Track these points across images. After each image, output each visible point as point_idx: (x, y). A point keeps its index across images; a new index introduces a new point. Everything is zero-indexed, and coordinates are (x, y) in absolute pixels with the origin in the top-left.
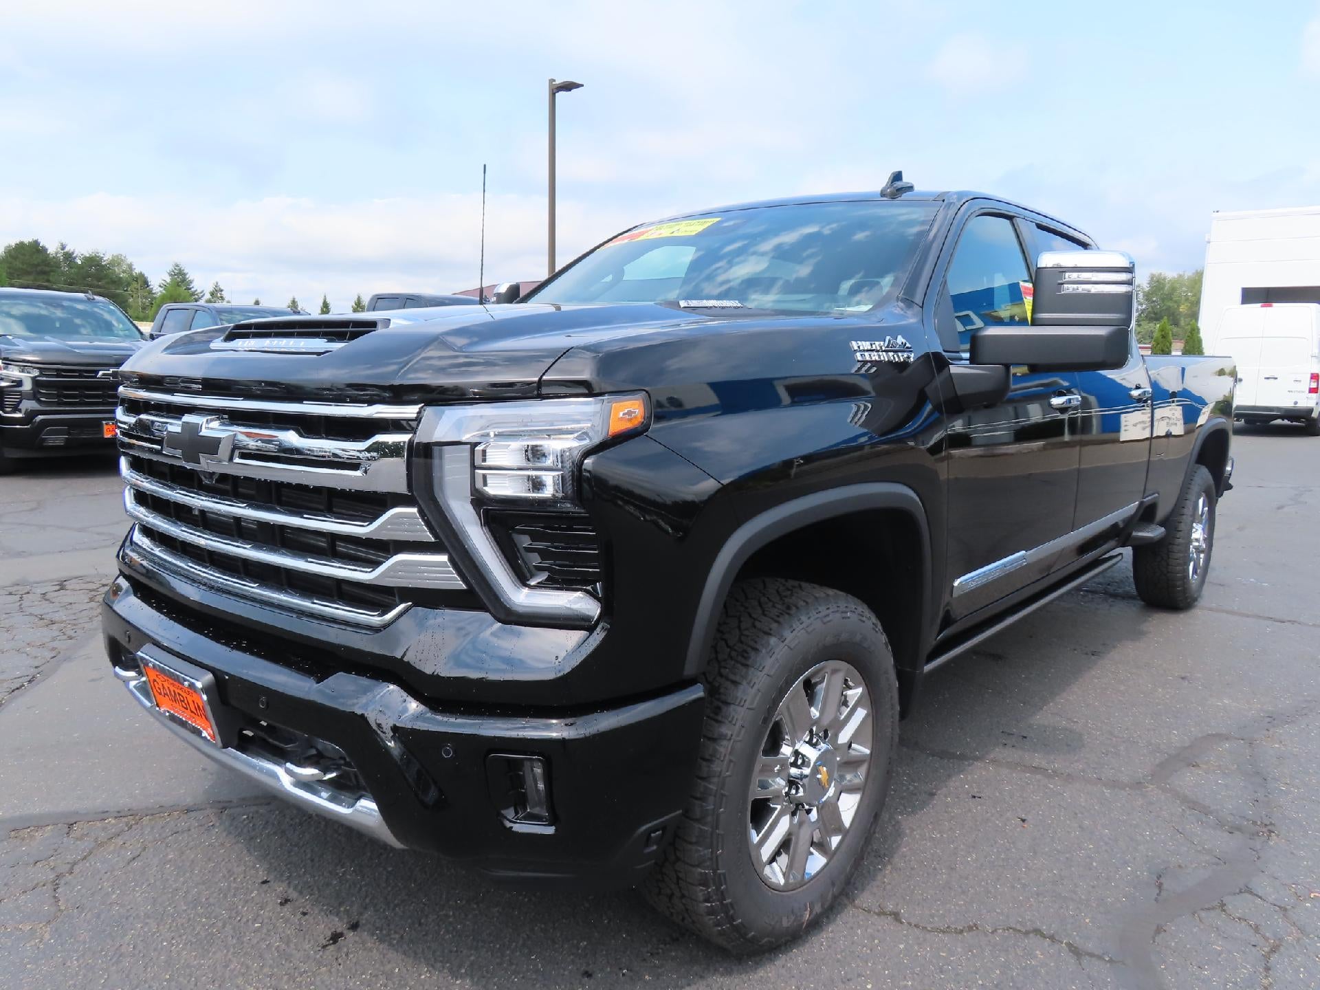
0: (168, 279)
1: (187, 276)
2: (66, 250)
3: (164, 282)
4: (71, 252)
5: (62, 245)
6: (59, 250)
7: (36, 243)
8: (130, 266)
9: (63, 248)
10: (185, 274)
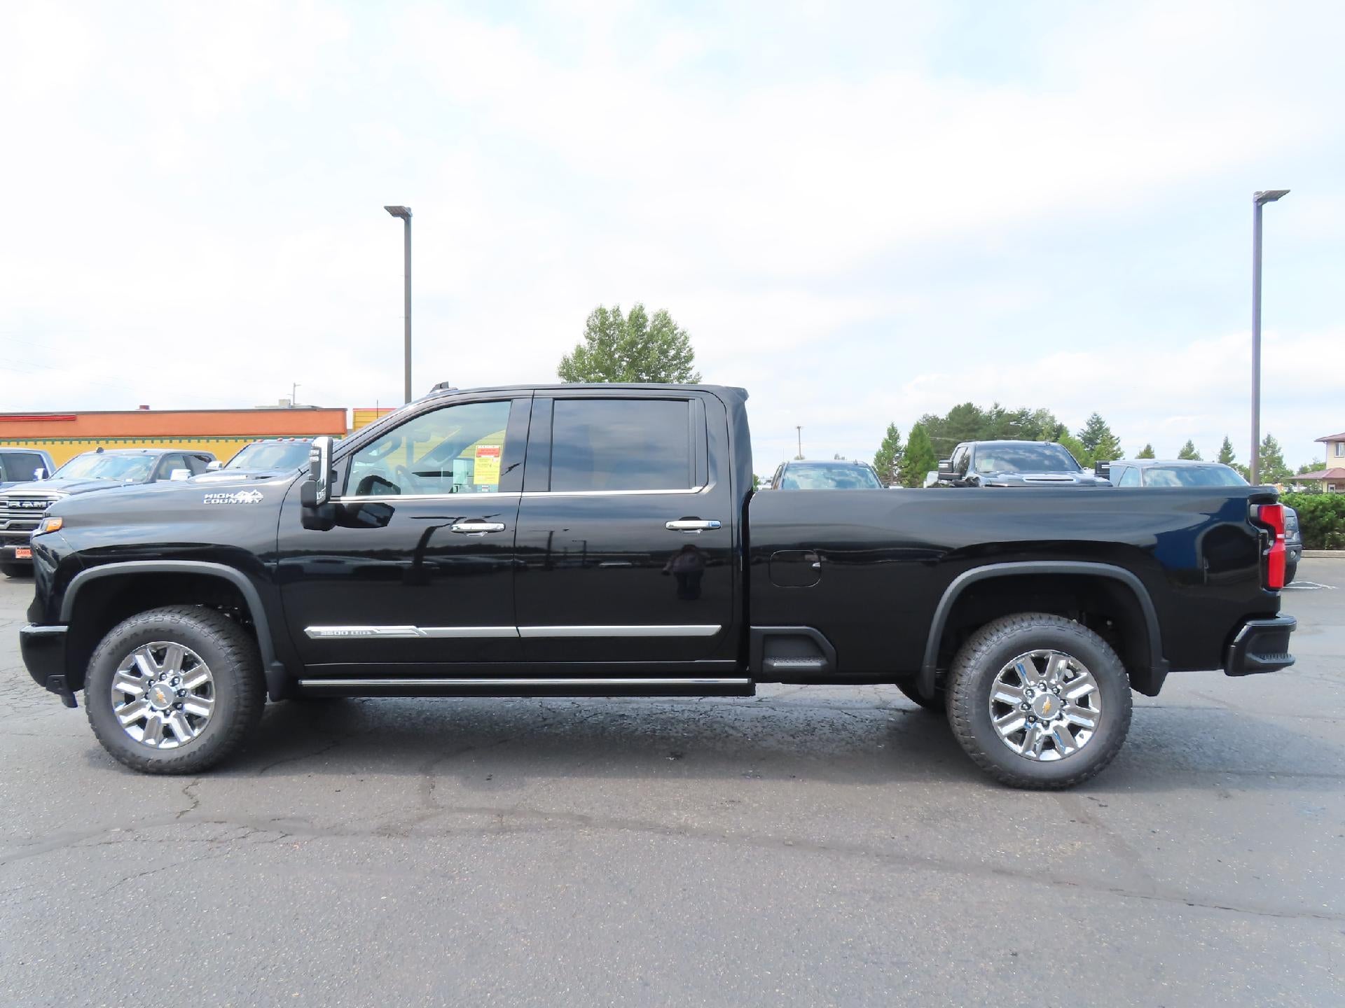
0: (1086, 428)
1: (1104, 425)
2: (998, 409)
3: (1082, 431)
4: (1002, 410)
5: (996, 405)
6: (993, 409)
7: (969, 406)
8: (1052, 418)
9: (996, 408)
10: (1103, 423)
